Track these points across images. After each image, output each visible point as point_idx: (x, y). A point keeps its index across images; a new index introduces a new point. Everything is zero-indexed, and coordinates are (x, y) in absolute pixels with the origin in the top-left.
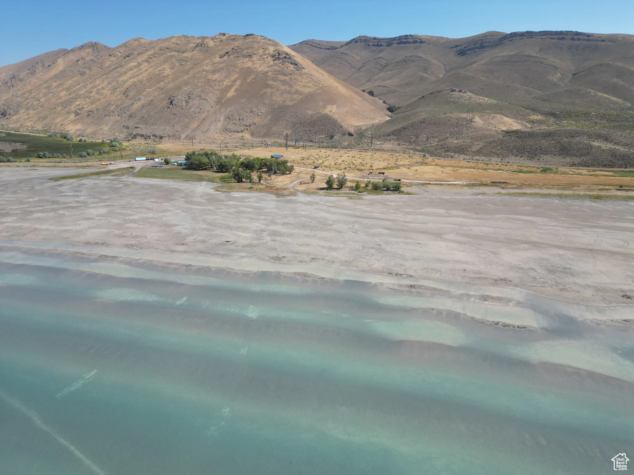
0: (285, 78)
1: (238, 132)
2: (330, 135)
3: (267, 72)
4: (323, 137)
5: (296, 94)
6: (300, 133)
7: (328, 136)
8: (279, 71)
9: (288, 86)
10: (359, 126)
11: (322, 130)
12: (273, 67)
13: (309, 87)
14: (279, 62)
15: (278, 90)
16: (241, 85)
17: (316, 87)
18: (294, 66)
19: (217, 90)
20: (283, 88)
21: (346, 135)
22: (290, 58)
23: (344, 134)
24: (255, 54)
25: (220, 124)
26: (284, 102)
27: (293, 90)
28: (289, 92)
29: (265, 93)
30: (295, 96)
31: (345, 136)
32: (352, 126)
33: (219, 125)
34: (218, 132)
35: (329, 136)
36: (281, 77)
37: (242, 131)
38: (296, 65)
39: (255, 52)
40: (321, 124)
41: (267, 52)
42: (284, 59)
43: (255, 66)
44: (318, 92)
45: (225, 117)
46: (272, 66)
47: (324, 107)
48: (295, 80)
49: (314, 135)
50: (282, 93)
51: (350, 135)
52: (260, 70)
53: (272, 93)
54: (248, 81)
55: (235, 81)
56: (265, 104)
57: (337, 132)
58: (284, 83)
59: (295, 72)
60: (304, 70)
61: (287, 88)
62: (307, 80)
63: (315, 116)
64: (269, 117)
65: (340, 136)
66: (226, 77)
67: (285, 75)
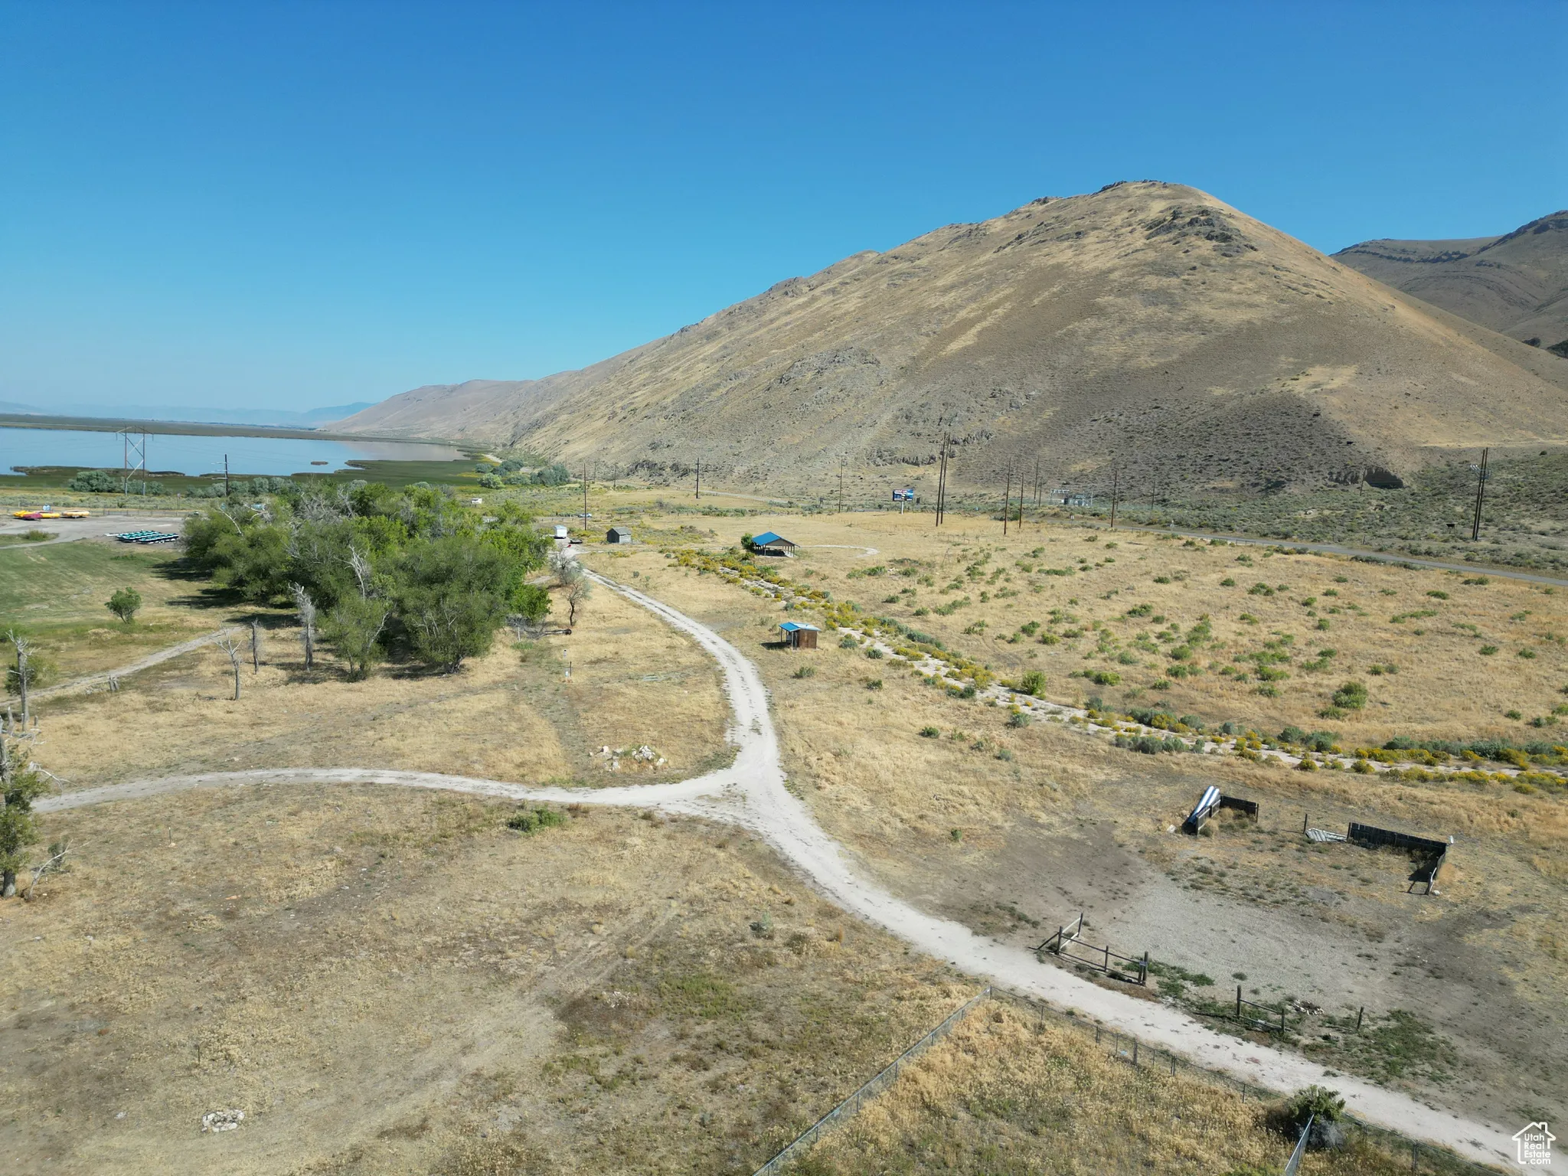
0: (1165, 281)
1: (916, 464)
2: (1268, 480)
3: (1111, 271)
4: (1229, 485)
5: (1187, 330)
6: (1135, 466)
7: (1257, 484)
8: (1154, 263)
9: (1165, 307)
10: (1460, 452)
11: (1233, 457)
12: (1140, 256)
13: (1251, 306)
14: (1165, 237)
15: (1122, 321)
16: (1007, 316)
17: (1283, 306)
18: (1215, 243)
19: (928, 335)
20: (1142, 313)
21: (1355, 480)
22: (1209, 223)
23: (1345, 478)
24: (1096, 229)
25: (871, 436)
26: (1127, 357)
27: (1181, 317)
28: (1162, 327)
29: (1072, 333)
30: (1180, 339)
31: (1353, 489)
32: (1410, 448)
33: (866, 439)
34: (850, 459)
35: (1263, 482)
36: (1153, 282)
37: (932, 458)
38: (1226, 238)
39: (1099, 222)
40: (1241, 431)
41: (1140, 217)
42: (1187, 229)
43: (1081, 258)
44: (1288, 320)
45: (898, 413)
46: (1137, 251)
47: (1298, 372)
48: (1203, 287)
49: (1190, 477)
50: (1134, 331)
51: (1383, 480)
52: (1091, 266)
53: (1096, 331)
54: (1036, 302)
55: (996, 306)
56: (1055, 368)
57: (1311, 468)
58: (1155, 297)
59: (1213, 262)
60: (1251, 254)
61: (1162, 312)
62: (1250, 285)
63: (1229, 406)
64: (1049, 413)
65: (1320, 484)
66: (973, 299)
67: (1172, 273)
